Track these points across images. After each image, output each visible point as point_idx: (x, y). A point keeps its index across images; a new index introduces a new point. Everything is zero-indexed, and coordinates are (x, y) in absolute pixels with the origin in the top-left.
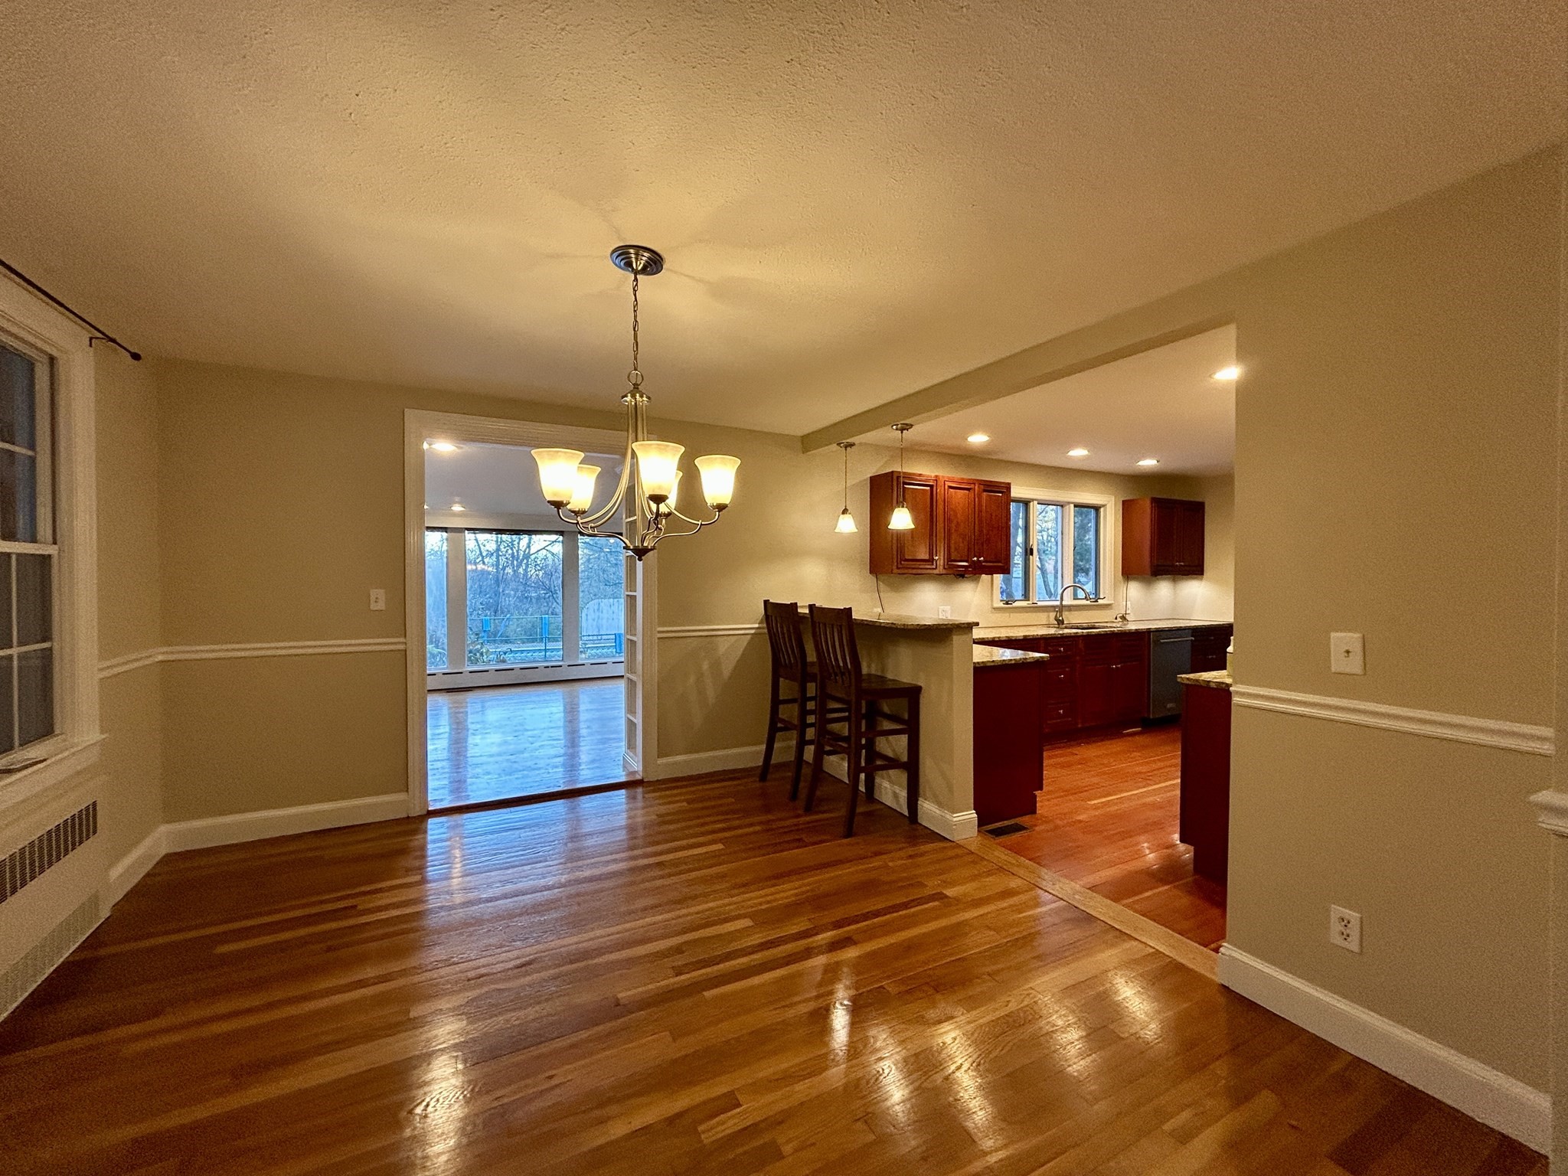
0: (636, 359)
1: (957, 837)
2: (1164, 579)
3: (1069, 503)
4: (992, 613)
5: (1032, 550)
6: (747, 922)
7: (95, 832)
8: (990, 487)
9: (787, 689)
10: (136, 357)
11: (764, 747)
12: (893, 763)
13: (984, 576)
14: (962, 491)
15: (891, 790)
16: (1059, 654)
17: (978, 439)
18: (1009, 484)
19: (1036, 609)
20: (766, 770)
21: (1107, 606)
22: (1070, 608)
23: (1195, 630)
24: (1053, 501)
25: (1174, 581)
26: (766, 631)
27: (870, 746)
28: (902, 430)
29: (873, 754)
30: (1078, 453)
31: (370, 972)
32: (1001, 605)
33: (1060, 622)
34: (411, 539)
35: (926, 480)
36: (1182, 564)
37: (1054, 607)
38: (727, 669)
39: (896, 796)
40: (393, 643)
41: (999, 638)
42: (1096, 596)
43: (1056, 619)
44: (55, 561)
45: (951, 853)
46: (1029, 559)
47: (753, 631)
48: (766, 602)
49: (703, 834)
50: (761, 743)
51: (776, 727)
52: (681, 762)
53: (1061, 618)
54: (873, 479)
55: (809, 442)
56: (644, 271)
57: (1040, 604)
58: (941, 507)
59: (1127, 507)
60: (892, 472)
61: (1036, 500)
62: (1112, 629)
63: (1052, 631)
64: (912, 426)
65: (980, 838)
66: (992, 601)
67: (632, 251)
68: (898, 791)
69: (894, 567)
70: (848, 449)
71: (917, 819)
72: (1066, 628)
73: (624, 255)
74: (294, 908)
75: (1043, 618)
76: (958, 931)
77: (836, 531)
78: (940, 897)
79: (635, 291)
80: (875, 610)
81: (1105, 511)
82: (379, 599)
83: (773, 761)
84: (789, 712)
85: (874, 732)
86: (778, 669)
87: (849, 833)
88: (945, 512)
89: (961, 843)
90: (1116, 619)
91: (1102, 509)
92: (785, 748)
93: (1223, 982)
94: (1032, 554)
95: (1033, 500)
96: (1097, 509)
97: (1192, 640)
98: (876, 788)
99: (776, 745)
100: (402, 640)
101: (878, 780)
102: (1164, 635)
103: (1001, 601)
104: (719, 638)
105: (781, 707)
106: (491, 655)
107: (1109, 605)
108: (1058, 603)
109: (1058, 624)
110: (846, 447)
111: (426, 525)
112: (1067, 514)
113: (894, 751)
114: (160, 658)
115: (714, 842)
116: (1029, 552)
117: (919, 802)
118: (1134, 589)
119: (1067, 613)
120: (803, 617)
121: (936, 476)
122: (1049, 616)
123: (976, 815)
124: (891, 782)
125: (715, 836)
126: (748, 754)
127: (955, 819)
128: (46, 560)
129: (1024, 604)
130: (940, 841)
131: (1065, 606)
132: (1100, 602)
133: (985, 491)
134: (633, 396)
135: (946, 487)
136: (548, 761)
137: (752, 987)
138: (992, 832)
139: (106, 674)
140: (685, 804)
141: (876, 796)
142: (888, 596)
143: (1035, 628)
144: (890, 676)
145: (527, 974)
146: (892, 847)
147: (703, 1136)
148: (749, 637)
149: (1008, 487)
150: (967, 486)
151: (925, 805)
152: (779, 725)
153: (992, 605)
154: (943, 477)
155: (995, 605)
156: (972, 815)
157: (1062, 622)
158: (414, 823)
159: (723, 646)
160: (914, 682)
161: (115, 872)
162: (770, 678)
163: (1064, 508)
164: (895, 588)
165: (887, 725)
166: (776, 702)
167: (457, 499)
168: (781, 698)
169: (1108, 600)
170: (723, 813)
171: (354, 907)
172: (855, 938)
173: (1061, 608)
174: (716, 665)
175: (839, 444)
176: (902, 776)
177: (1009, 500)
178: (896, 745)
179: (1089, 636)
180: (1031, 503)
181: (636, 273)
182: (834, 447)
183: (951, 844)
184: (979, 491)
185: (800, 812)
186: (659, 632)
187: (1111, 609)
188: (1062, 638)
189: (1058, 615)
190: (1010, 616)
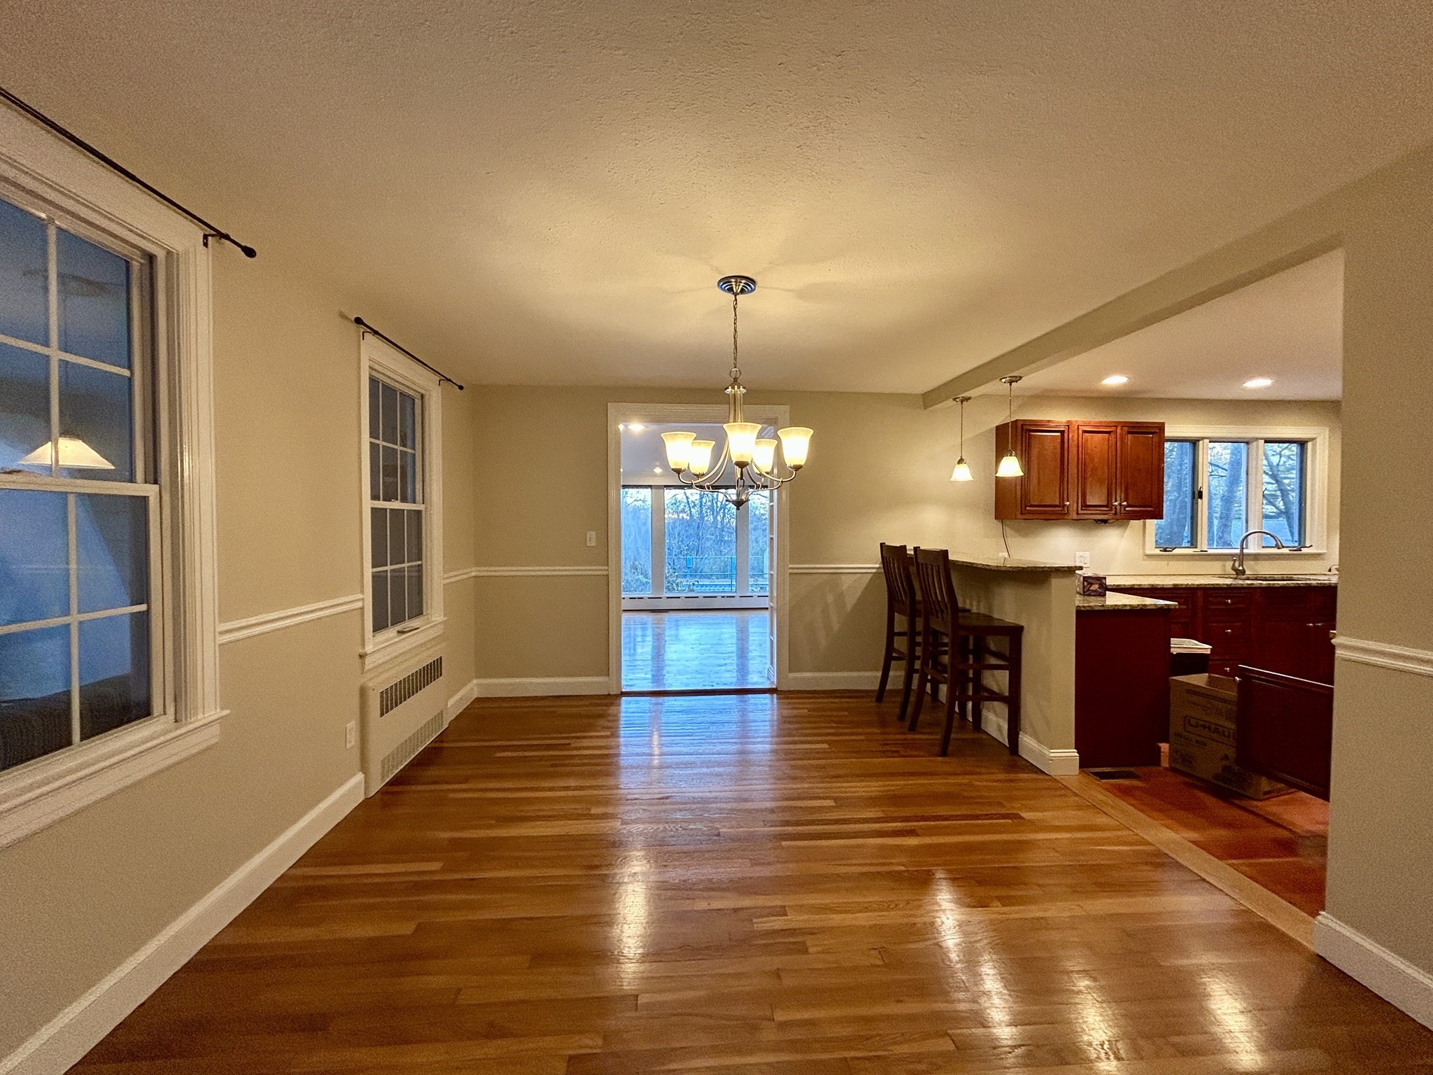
0: (735, 359)
1: (1054, 772)
3: (1257, 439)
4: (1144, 560)
5: (1202, 493)
6: (831, 803)
7: (441, 675)
8: (1137, 429)
9: (901, 622)
10: (461, 388)
11: (879, 674)
12: (995, 696)
13: (1132, 522)
14: (1100, 435)
15: (995, 721)
16: (1224, 607)
17: (1116, 381)
18: (1163, 424)
19: (1205, 557)
20: (881, 694)
21: (1315, 556)
22: (1256, 557)
26: (883, 571)
27: (977, 680)
28: (1011, 383)
29: (979, 687)
30: (1258, 385)
31: (572, 783)
32: (1157, 551)
33: (1240, 573)
34: (612, 493)
35: (1056, 427)
37: (1233, 555)
38: (850, 601)
39: (999, 728)
40: (597, 570)
41: (1139, 585)
42: (1300, 544)
43: (1234, 568)
44: (424, 513)
45: (1041, 785)
46: (1197, 503)
47: (874, 571)
48: (882, 545)
49: (814, 735)
50: (878, 670)
51: (890, 656)
52: (807, 678)
53: (1241, 568)
54: (998, 428)
55: (929, 399)
56: (742, 291)
57: (1210, 551)
58: (1073, 451)
60: (1017, 420)
61: (1206, 438)
62: (1308, 582)
63: (1228, 582)
64: (1021, 378)
65: (1080, 777)
66: (1144, 545)
67: (733, 280)
68: (1001, 724)
69: (1018, 513)
70: (964, 403)
71: (1018, 752)
72: (1248, 579)
73: (726, 283)
74: (535, 739)
75: (1216, 567)
76: (1021, 846)
77: (952, 479)
78: (1017, 817)
79: (735, 308)
80: (1001, 554)
81: (1314, 446)
82: (592, 538)
83: (888, 687)
84: (901, 644)
85: (981, 667)
86: (893, 604)
87: (944, 753)
88: (1078, 459)
89: (1058, 778)
90: (1330, 570)
92: (897, 675)
93: (1317, 951)
94: (1201, 496)
95: (1203, 438)
96: (1300, 444)
98: (983, 721)
99: (891, 673)
100: (607, 568)
101: (985, 713)
103: (1157, 547)
104: (843, 577)
105: (896, 638)
106: (684, 587)
107: (1319, 555)
108: (1238, 551)
109: (1237, 574)
110: (962, 401)
111: (622, 484)
112: (1254, 451)
113: (998, 685)
114: (474, 574)
115: (822, 742)
116: (1196, 496)
117: (1020, 736)
119: (1252, 563)
120: (911, 558)
121: (1068, 422)
122: (1224, 566)
123: (1077, 755)
124: (996, 715)
125: (824, 738)
126: (868, 679)
127: (1052, 755)
128: (419, 513)
129: (1190, 551)
130: (1035, 773)
131: (1249, 555)
132: (1304, 550)
133: (1129, 433)
134: (733, 388)
135: (1080, 432)
136: (711, 668)
137: (822, 847)
138: (1096, 774)
139: (448, 581)
140: (806, 711)
141: (983, 726)
142: (1015, 541)
143: (1195, 577)
144: (996, 616)
145: (663, 804)
146: (983, 770)
147: (755, 925)
148: (870, 576)
149: (1161, 427)
150: (1107, 430)
151: (1025, 739)
152: (894, 655)
153: (1144, 552)
154: (1076, 421)
155: (1148, 552)
156: (1074, 753)
157: (1243, 572)
158: (614, 698)
159: (846, 582)
160: (1017, 623)
161: (451, 702)
162: (886, 612)
163: (1250, 446)
164: (1023, 533)
165: (993, 661)
166: (891, 634)
167: (658, 463)
168: (896, 631)
169: (1318, 550)
170: (836, 722)
171: (569, 744)
172: (919, 831)
173: (1242, 557)
174: (840, 597)
175: (954, 399)
176: (1002, 709)
177: (1162, 440)
178: (998, 680)
179: (1269, 588)
180: (1201, 442)
181: (736, 294)
182: (950, 402)
183: (1046, 777)
184: (1121, 435)
185: (906, 730)
186: (791, 568)
187: (1323, 559)
188: (1229, 588)
189: (1237, 564)
190: (1164, 563)
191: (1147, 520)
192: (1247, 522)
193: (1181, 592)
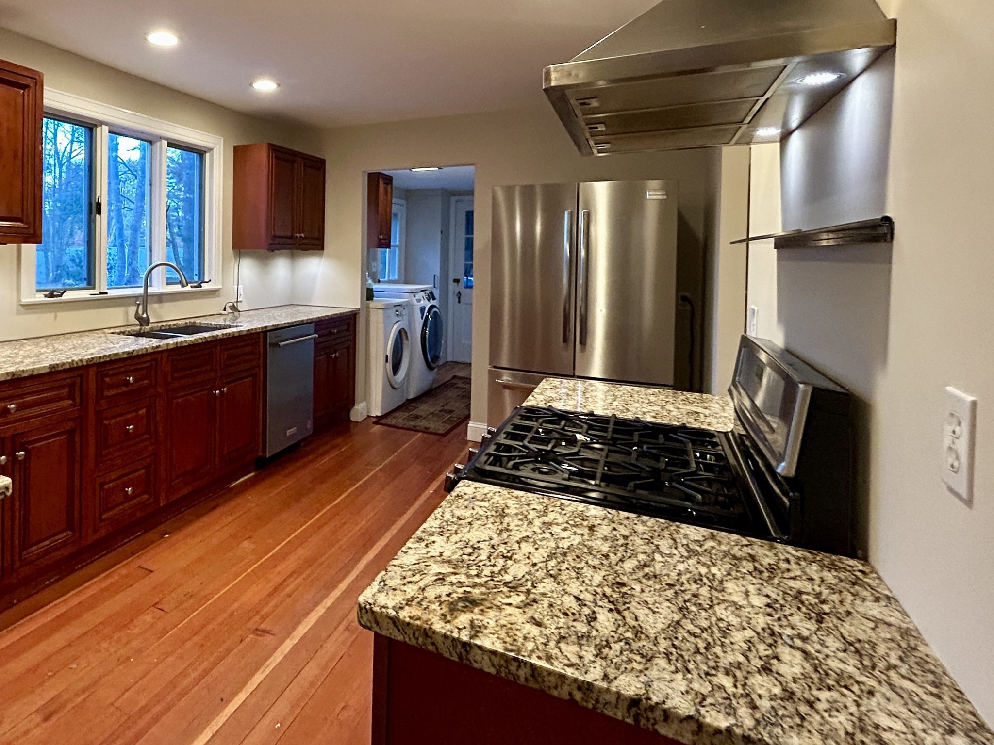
2: (281, 255)
3: (160, 138)
4: (18, 313)
5: (99, 205)
16: (124, 389)
19: (105, 302)
21: (213, 293)
22: (160, 298)
23: (320, 324)
24: (133, 130)
25: (293, 257)
32: (41, 298)
33: (144, 323)
36: (303, 235)
37: (137, 297)
42: (199, 279)
43: (138, 317)
46: (95, 221)
53: (145, 315)
57: (112, 293)
59: (240, 154)
61: (106, 124)
66: (19, 291)
81: (212, 158)
90: (225, 310)
91: (208, 155)
94: (99, 212)
95: (101, 124)
96: (200, 153)
97: (315, 338)
102: (284, 334)
103: (38, 291)
107: (217, 291)
108: (141, 291)
109: (141, 324)
112: (158, 156)
116: (93, 209)
118: (247, 268)
119: (156, 305)
122: (127, 313)
129: (85, 294)
131: (153, 295)
132: (205, 286)
149: (38, 83)
153: (19, 300)
155: (25, 300)
157: (148, 321)
163: (153, 147)
169: (215, 284)
173: (145, 299)
177: (39, 109)
179: (178, 348)
180: (99, 129)
187: (219, 296)
188: (132, 360)
189: (140, 312)
190: (49, 317)
191: (23, 245)
192: (151, 251)
193: (63, 376)
